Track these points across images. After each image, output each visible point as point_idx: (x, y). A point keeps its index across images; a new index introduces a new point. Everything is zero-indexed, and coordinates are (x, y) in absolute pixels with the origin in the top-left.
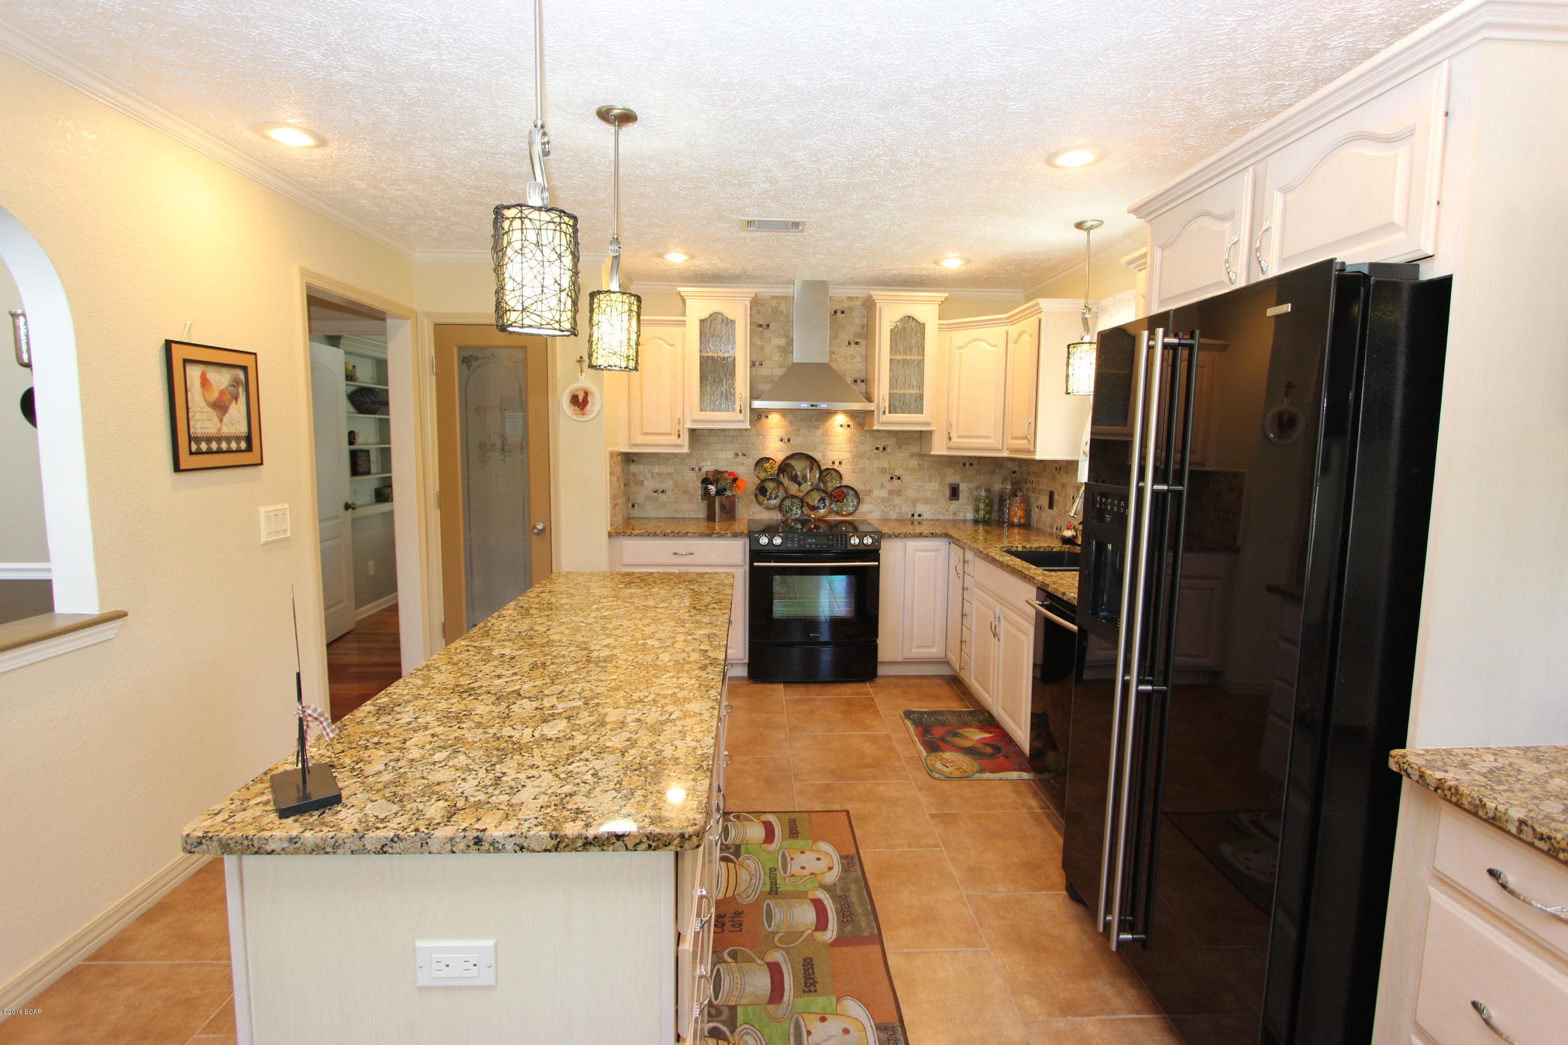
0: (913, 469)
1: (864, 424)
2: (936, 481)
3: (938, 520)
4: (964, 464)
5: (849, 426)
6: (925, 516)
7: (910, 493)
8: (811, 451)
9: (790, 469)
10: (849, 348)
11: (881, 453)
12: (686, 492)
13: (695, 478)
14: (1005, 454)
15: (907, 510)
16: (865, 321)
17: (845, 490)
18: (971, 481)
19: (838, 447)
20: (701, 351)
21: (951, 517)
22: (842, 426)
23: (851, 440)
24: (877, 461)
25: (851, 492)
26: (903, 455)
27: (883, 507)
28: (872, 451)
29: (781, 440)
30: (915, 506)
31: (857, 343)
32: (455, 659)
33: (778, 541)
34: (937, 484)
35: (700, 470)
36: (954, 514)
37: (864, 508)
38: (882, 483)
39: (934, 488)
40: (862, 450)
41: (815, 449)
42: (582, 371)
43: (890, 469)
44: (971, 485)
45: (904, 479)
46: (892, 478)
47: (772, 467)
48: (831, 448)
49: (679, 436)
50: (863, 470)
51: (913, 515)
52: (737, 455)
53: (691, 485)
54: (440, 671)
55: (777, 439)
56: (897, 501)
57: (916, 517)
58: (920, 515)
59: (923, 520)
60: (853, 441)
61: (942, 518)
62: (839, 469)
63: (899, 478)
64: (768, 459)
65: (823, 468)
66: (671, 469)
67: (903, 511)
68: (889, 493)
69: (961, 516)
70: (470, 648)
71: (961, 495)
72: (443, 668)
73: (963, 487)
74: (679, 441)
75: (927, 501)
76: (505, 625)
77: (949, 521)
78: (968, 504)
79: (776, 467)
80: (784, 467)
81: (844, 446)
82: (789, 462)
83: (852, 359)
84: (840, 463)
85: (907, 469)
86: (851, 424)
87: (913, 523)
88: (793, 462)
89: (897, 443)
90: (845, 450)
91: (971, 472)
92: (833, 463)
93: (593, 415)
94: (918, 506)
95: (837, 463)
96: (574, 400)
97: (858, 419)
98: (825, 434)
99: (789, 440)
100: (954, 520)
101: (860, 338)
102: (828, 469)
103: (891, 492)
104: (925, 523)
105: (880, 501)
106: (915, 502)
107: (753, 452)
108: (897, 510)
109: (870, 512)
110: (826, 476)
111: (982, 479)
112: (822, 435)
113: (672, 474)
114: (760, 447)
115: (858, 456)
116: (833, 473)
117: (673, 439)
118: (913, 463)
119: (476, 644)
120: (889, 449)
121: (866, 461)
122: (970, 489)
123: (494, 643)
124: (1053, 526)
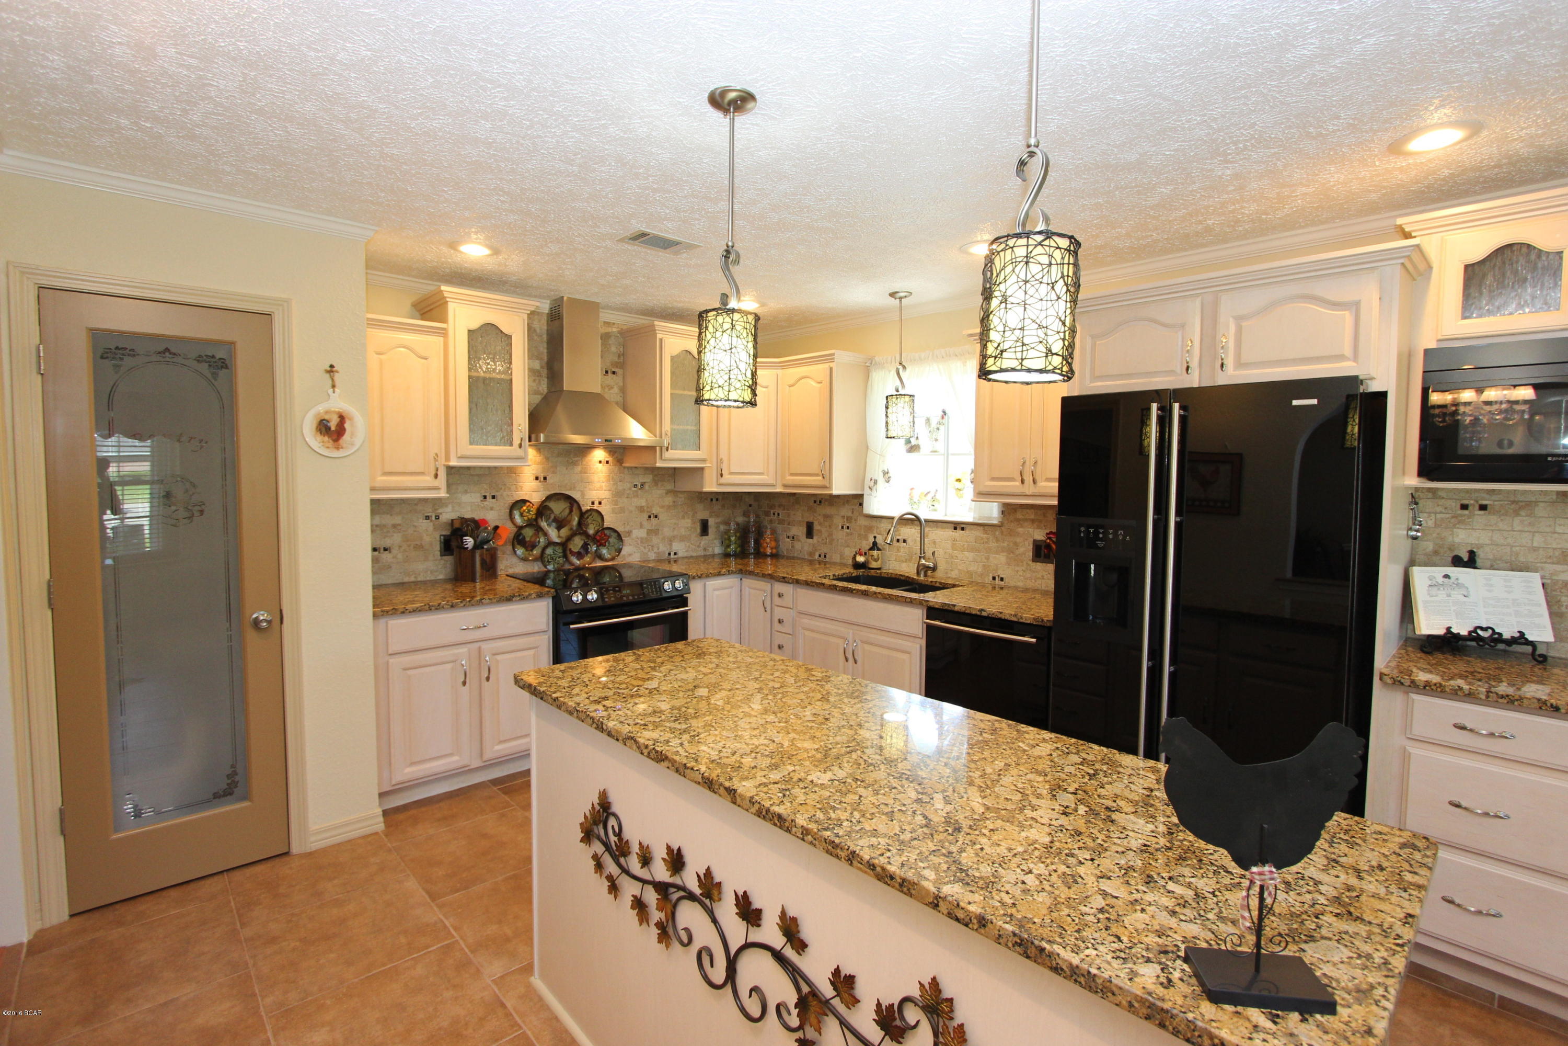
0: (669, 507)
1: (622, 459)
2: (688, 518)
3: (692, 557)
4: (712, 500)
5: (607, 462)
6: (680, 554)
7: (667, 532)
8: (570, 489)
9: (549, 512)
10: (606, 377)
11: (640, 491)
12: (420, 547)
13: (431, 529)
14: (779, 489)
15: (663, 548)
16: (621, 349)
17: (607, 532)
18: (717, 516)
19: (597, 485)
20: (470, 370)
21: (702, 553)
22: (600, 462)
23: (610, 478)
24: (635, 500)
25: (614, 535)
26: (659, 492)
27: (642, 548)
28: (630, 489)
29: (537, 478)
30: (671, 545)
31: (614, 373)
33: (592, 596)
34: (689, 521)
35: (437, 517)
36: (705, 549)
37: (626, 550)
38: (641, 523)
39: (687, 525)
40: (621, 488)
41: (573, 488)
42: (333, 386)
43: (648, 507)
44: (718, 520)
45: (661, 516)
46: (650, 517)
47: (529, 511)
48: (591, 487)
49: (436, 476)
50: (622, 510)
51: (669, 554)
52: (485, 497)
53: (427, 539)
55: (533, 477)
56: (655, 540)
57: (672, 556)
58: (675, 554)
59: (677, 558)
60: (613, 478)
61: (695, 554)
62: (599, 509)
63: (656, 517)
64: (524, 501)
65: (584, 509)
66: (397, 520)
67: (660, 550)
68: (647, 533)
69: (710, 552)
71: (710, 531)
73: (711, 522)
74: (436, 483)
75: (682, 539)
77: (700, 556)
78: (716, 539)
79: (534, 511)
80: (543, 510)
81: (603, 484)
82: (547, 504)
83: (609, 390)
84: (600, 503)
85: (662, 507)
86: (610, 459)
87: (669, 562)
88: (552, 505)
89: (654, 480)
90: (604, 488)
91: (717, 506)
92: (593, 503)
93: (355, 449)
94: (674, 544)
95: (596, 503)
96: (323, 427)
97: (616, 455)
98: (584, 471)
99: (545, 478)
100: (705, 556)
101: (617, 367)
102: (588, 511)
103: (650, 532)
104: (680, 562)
105: (639, 542)
106: (671, 540)
107: (505, 494)
108: (656, 550)
109: (630, 555)
110: (588, 518)
111: (727, 512)
112: (581, 472)
113: (400, 525)
114: (513, 487)
115: (617, 495)
116: (594, 513)
117: (428, 480)
118: (669, 500)
120: (647, 487)
121: (626, 500)
122: (717, 523)
124: (814, 554)
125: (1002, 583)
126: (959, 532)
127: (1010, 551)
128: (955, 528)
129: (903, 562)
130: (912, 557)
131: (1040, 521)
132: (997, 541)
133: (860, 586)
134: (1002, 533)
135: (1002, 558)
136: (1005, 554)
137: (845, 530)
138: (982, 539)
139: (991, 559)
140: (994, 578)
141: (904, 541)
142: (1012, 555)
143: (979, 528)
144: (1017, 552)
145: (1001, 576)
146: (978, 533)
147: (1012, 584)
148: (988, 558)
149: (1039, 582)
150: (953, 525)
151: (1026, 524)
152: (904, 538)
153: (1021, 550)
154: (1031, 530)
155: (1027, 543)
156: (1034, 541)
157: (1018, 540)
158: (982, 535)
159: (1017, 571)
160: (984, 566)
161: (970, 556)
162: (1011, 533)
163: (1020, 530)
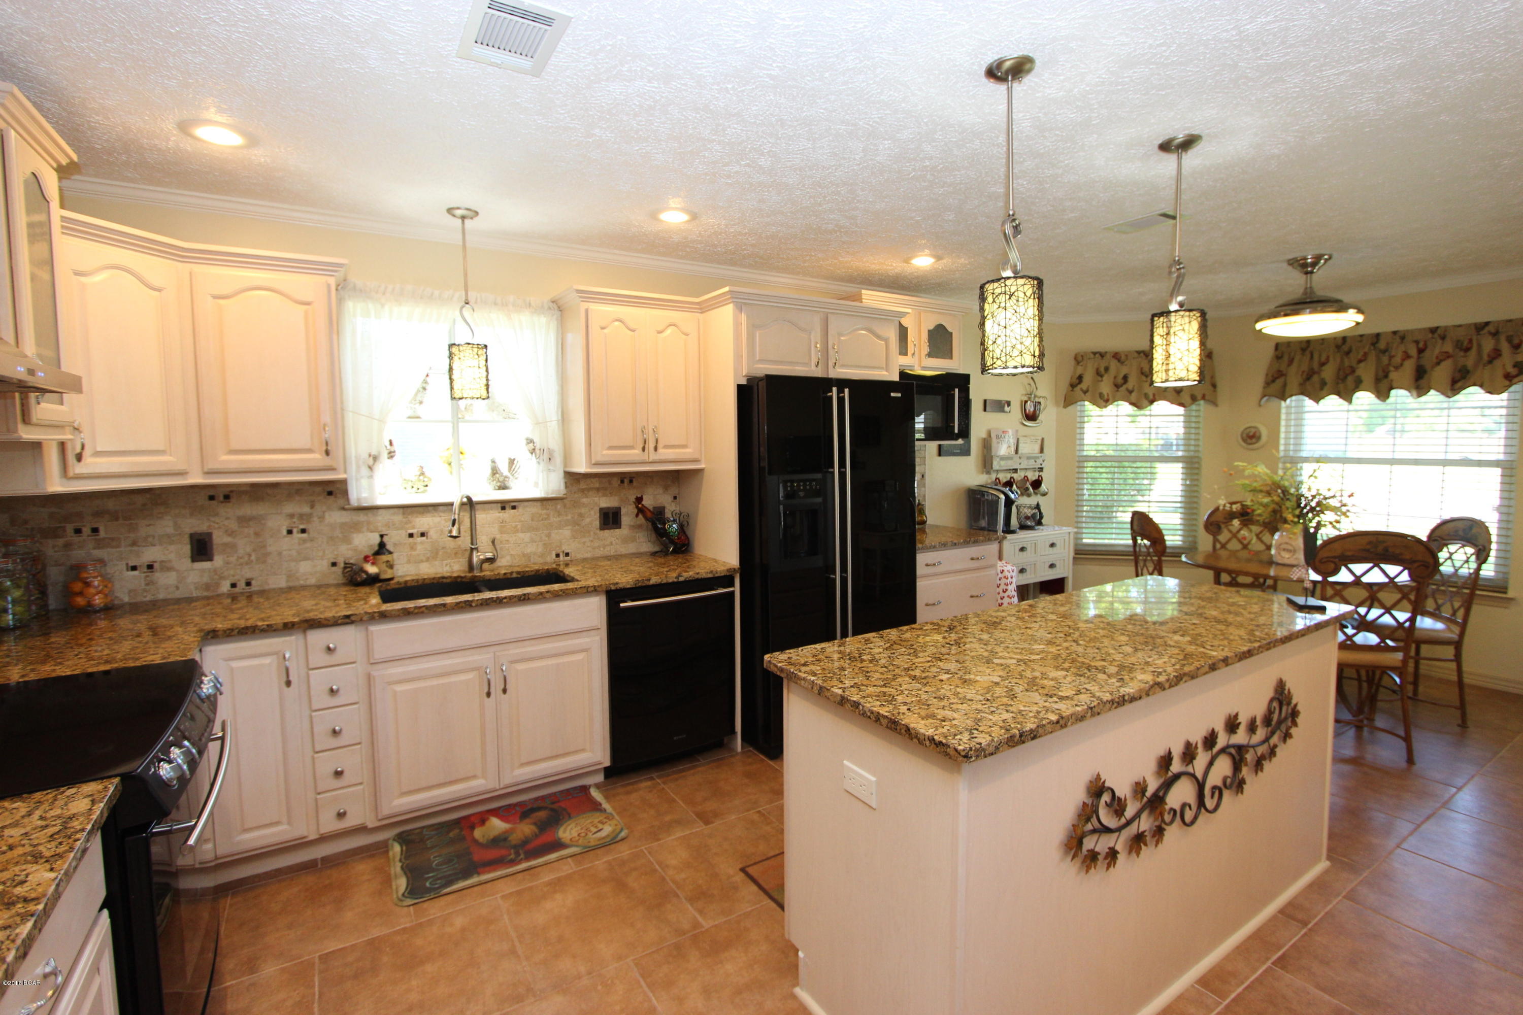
32: (1226, 642)
54: (1240, 637)
70: (1209, 647)
72: (1237, 638)
76: (1160, 662)
119: (1202, 650)
123: (1184, 646)
124: (218, 585)
125: (568, 558)
126: (509, 513)
127: (575, 523)
128: (503, 508)
129: (422, 561)
130: (437, 553)
131: (605, 489)
132: (559, 515)
133: (499, 592)
134: (565, 506)
135: (567, 532)
136: (569, 527)
137: (296, 535)
138: (541, 515)
139: (553, 535)
140: (558, 555)
141: (423, 535)
142: (577, 527)
143: (535, 503)
144: (583, 523)
145: (566, 551)
146: (535, 509)
147: (579, 556)
148: (549, 536)
149: (608, 548)
150: (499, 505)
151: (591, 493)
152: (422, 530)
153: (588, 520)
154: (596, 499)
155: (592, 513)
156: (601, 510)
157: (583, 510)
158: (540, 511)
159: (584, 543)
160: (545, 544)
161: (526, 537)
162: (576, 504)
163: (585, 500)
